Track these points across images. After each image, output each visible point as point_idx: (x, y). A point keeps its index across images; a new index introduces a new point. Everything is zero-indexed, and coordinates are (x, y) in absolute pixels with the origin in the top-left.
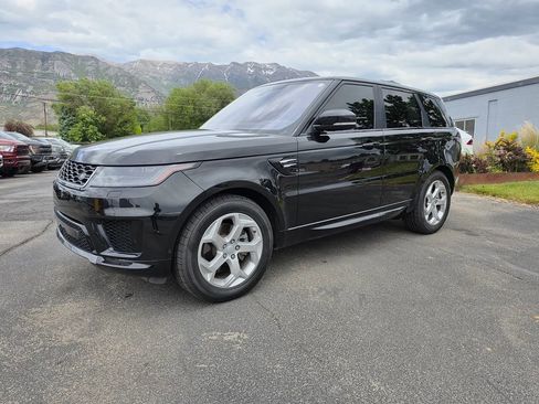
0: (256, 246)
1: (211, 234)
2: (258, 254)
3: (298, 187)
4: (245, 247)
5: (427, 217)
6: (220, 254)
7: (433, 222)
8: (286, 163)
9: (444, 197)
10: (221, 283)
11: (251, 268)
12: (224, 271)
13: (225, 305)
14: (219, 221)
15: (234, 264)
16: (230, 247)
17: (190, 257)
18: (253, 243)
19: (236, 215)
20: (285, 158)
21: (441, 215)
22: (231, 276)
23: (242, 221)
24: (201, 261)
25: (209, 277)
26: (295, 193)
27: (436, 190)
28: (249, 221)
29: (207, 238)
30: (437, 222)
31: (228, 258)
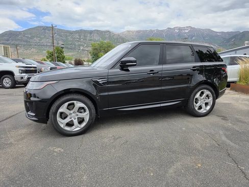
0: (86, 116)
1: (63, 109)
2: (87, 119)
3: (108, 91)
4: (81, 115)
5: (196, 109)
6: (69, 117)
7: (203, 111)
8: (101, 81)
9: (211, 99)
10: (68, 129)
11: (83, 124)
12: (70, 124)
16: (73, 115)
18: (86, 114)
19: (75, 102)
20: (101, 79)
21: (208, 108)
22: (74, 127)
23: (78, 104)
24: (59, 119)
25: (62, 126)
26: (107, 94)
27: (204, 95)
28: (82, 105)
29: (61, 110)
30: (205, 111)
31: (73, 119)
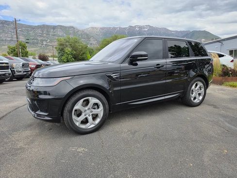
0: (100, 111)
1: (78, 106)
2: (101, 114)
3: (121, 86)
4: (95, 111)
5: (192, 99)
6: (83, 114)
7: (197, 101)
8: (114, 76)
9: (203, 90)
10: (83, 126)
11: (98, 121)
12: (85, 121)
13: (85, 136)
14: (82, 100)
15: (90, 118)
16: (88, 111)
17: (68, 115)
18: (99, 110)
19: (90, 98)
20: (114, 73)
21: (201, 98)
22: (89, 123)
23: (93, 100)
24: (74, 117)
25: (77, 124)
26: (119, 88)
27: (198, 86)
28: (97, 101)
29: (76, 107)
30: (199, 101)
31: (87, 116)
